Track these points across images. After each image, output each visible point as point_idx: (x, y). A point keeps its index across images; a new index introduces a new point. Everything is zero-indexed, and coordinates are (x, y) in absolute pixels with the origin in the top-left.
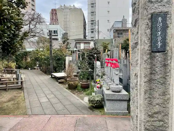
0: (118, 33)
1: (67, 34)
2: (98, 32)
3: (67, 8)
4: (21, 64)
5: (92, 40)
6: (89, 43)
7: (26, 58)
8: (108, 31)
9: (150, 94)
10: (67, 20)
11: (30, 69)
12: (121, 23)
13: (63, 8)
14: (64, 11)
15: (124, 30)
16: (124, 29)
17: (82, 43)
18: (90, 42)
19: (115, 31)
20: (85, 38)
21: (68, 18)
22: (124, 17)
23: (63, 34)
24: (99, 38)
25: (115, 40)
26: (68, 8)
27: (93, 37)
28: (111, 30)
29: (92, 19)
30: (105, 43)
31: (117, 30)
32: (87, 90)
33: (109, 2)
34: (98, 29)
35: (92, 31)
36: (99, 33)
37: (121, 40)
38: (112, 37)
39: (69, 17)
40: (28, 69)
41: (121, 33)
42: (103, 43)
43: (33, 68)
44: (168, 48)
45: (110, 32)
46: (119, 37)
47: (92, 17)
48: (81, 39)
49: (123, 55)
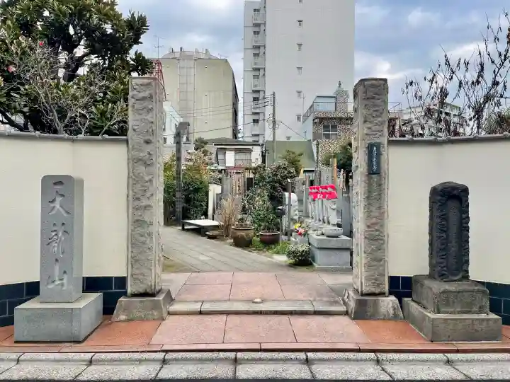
0: (326, 127)
1: (189, 125)
2: (274, 122)
3: (189, 57)
5: (254, 141)
6: (250, 151)
8: (299, 118)
9: (368, 209)
10: (189, 90)
12: (333, 100)
13: (177, 56)
14: (182, 63)
15: (341, 119)
16: (340, 115)
17: (230, 150)
18: (251, 147)
19: (316, 121)
20: (236, 138)
21: (191, 83)
22: (340, 84)
23: (178, 124)
24: (276, 139)
25: (318, 145)
26: (192, 56)
27: (258, 135)
28: (306, 117)
29: (256, 86)
30: (293, 153)
31: (322, 120)
32: (273, 246)
33: (300, 45)
34: (274, 115)
35: (256, 117)
36: (277, 126)
37: (334, 146)
38: (310, 137)
39: (192, 81)
41: (334, 127)
42: (288, 151)
44: (382, 171)
45: (303, 122)
46: (328, 136)
47: (256, 83)
48: (226, 140)
49: (340, 182)
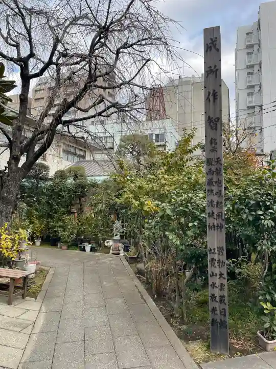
3: (187, 83)
4: (60, 227)
7: (81, 205)
11: (88, 247)
14: (180, 89)
21: (188, 106)
23: (177, 142)
29: (250, 102)
40: (84, 250)
43: (98, 246)
47: (251, 99)
